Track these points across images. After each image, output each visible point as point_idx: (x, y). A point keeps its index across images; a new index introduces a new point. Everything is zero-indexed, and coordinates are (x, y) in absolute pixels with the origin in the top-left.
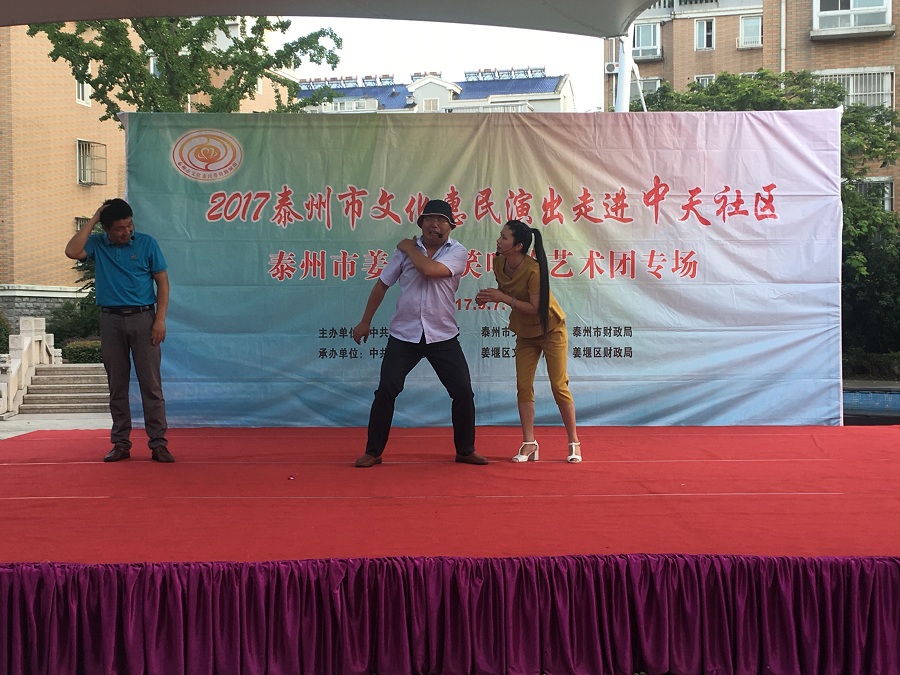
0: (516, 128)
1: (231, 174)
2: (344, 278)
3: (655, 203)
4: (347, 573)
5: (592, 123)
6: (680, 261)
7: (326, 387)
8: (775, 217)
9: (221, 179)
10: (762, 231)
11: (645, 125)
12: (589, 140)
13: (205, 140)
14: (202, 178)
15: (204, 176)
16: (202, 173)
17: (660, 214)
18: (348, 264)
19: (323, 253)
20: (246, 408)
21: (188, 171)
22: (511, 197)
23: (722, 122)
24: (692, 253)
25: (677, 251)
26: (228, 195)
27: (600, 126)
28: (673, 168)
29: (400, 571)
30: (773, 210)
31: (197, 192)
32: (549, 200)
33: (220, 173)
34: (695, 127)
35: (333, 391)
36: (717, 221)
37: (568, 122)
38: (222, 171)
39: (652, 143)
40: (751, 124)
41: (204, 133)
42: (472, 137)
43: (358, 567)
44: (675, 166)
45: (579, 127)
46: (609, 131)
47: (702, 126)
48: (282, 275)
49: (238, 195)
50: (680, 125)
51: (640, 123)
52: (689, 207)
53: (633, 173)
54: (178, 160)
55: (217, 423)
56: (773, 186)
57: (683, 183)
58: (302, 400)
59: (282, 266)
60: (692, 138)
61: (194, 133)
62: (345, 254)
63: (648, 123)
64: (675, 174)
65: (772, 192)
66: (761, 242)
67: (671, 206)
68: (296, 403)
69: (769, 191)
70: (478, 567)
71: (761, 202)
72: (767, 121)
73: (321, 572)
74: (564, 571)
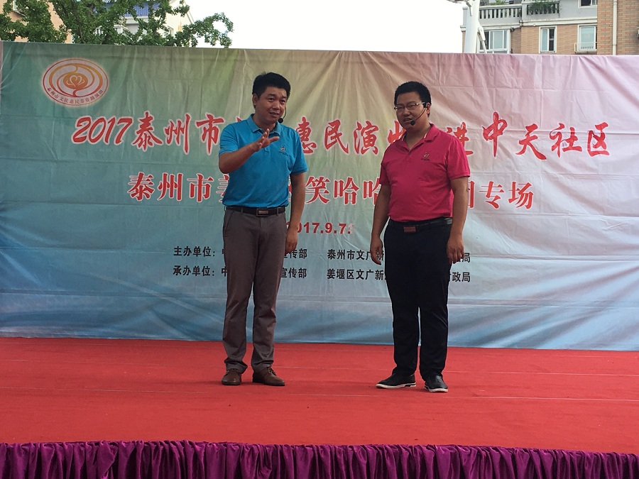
0: (365, 65)
1: (97, 100)
2: (199, 200)
3: (494, 138)
4: (117, 458)
5: (436, 62)
6: (517, 192)
7: (178, 303)
8: (607, 153)
9: (87, 105)
10: (595, 167)
11: (486, 67)
12: (433, 78)
13: (74, 68)
14: (70, 104)
15: (72, 101)
16: (69, 99)
17: (498, 148)
18: (204, 187)
19: (180, 176)
20: (103, 320)
21: (57, 97)
22: (359, 129)
23: (558, 64)
24: (528, 185)
25: (514, 183)
26: (93, 120)
27: (444, 65)
28: (511, 105)
29: (177, 457)
30: (604, 147)
31: (64, 116)
32: (394, 132)
33: (86, 100)
34: (532, 68)
35: (186, 306)
36: (552, 156)
37: (414, 62)
38: (89, 97)
39: (492, 82)
40: (585, 67)
41: (72, 62)
42: (323, 72)
43: (130, 451)
44: (513, 103)
45: (424, 65)
46: (452, 70)
47: (538, 67)
48: (141, 195)
49: (102, 120)
50: (518, 67)
51: (481, 63)
52: (525, 143)
53: (473, 109)
54: (48, 86)
55: (76, 333)
56: (605, 125)
57: (522, 121)
58: (157, 314)
59: (141, 187)
60: (530, 78)
61: (64, 61)
62: (200, 177)
63: (488, 64)
64: (513, 111)
65: (604, 131)
66: (594, 177)
67: (510, 140)
68: (151, 316)
69: (601, 129)
70: (266, 454)
71: (593, 139)
72: (599, 64)
73: (88, 456)
74: (363, 462)
